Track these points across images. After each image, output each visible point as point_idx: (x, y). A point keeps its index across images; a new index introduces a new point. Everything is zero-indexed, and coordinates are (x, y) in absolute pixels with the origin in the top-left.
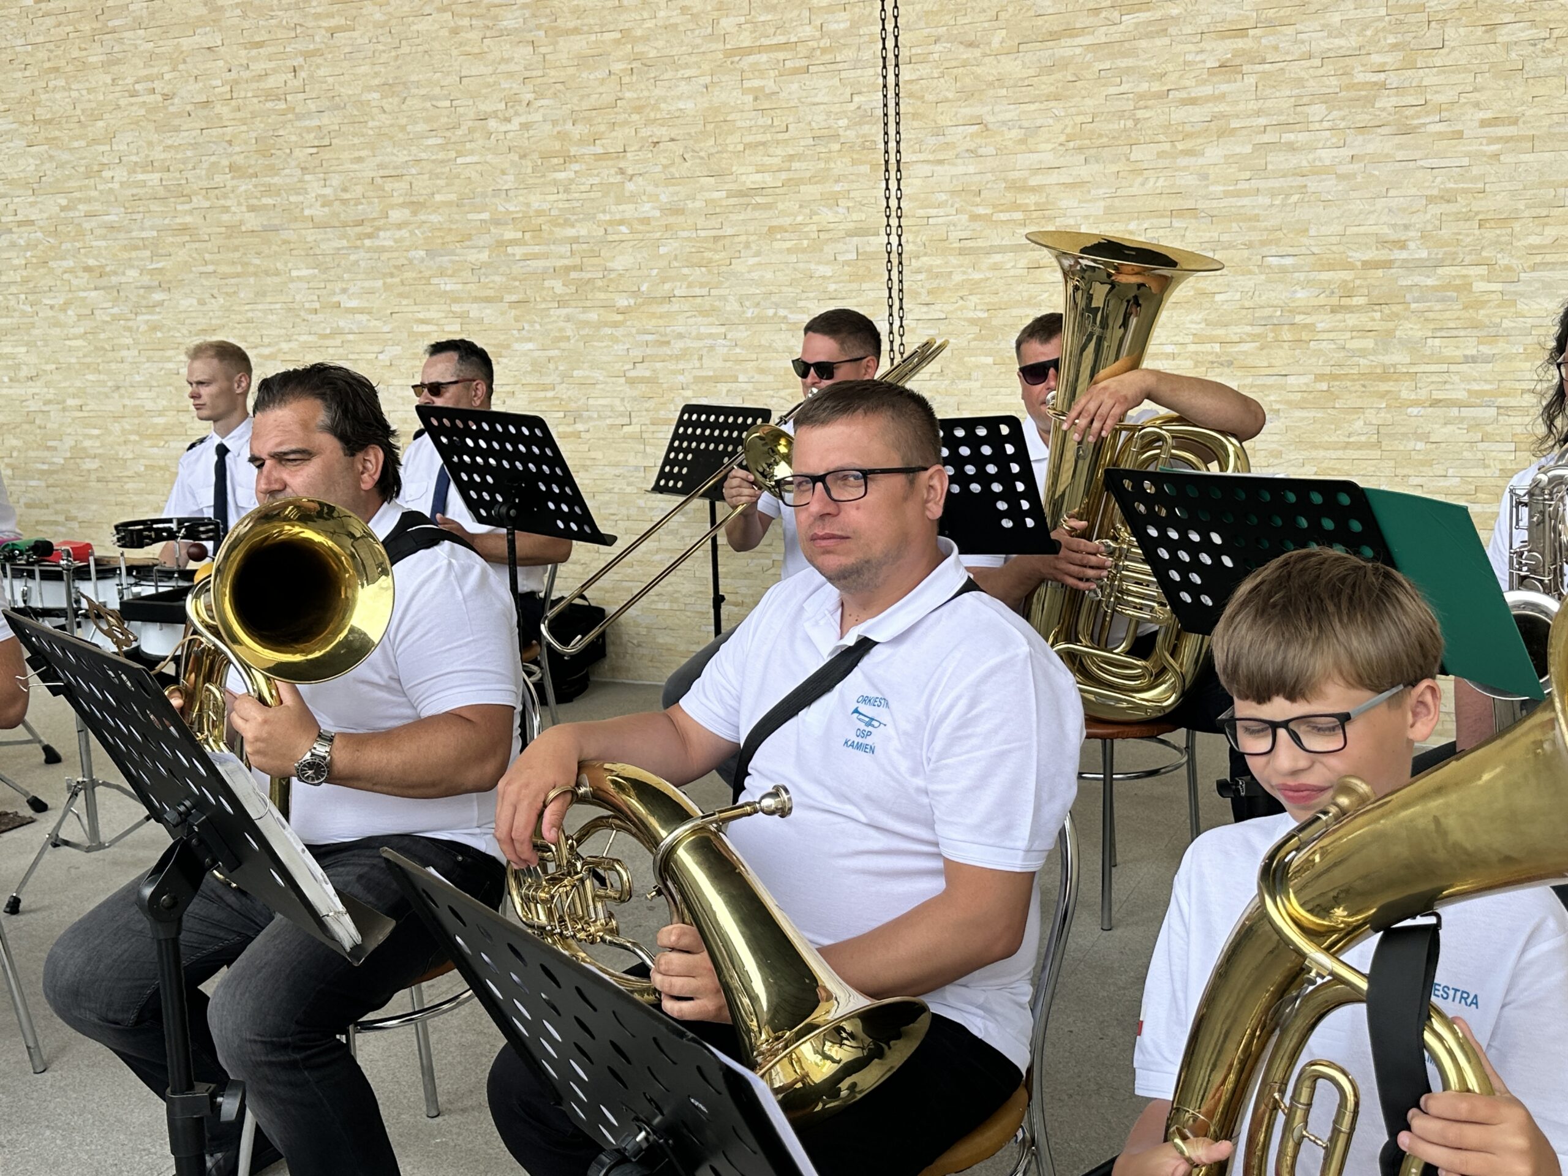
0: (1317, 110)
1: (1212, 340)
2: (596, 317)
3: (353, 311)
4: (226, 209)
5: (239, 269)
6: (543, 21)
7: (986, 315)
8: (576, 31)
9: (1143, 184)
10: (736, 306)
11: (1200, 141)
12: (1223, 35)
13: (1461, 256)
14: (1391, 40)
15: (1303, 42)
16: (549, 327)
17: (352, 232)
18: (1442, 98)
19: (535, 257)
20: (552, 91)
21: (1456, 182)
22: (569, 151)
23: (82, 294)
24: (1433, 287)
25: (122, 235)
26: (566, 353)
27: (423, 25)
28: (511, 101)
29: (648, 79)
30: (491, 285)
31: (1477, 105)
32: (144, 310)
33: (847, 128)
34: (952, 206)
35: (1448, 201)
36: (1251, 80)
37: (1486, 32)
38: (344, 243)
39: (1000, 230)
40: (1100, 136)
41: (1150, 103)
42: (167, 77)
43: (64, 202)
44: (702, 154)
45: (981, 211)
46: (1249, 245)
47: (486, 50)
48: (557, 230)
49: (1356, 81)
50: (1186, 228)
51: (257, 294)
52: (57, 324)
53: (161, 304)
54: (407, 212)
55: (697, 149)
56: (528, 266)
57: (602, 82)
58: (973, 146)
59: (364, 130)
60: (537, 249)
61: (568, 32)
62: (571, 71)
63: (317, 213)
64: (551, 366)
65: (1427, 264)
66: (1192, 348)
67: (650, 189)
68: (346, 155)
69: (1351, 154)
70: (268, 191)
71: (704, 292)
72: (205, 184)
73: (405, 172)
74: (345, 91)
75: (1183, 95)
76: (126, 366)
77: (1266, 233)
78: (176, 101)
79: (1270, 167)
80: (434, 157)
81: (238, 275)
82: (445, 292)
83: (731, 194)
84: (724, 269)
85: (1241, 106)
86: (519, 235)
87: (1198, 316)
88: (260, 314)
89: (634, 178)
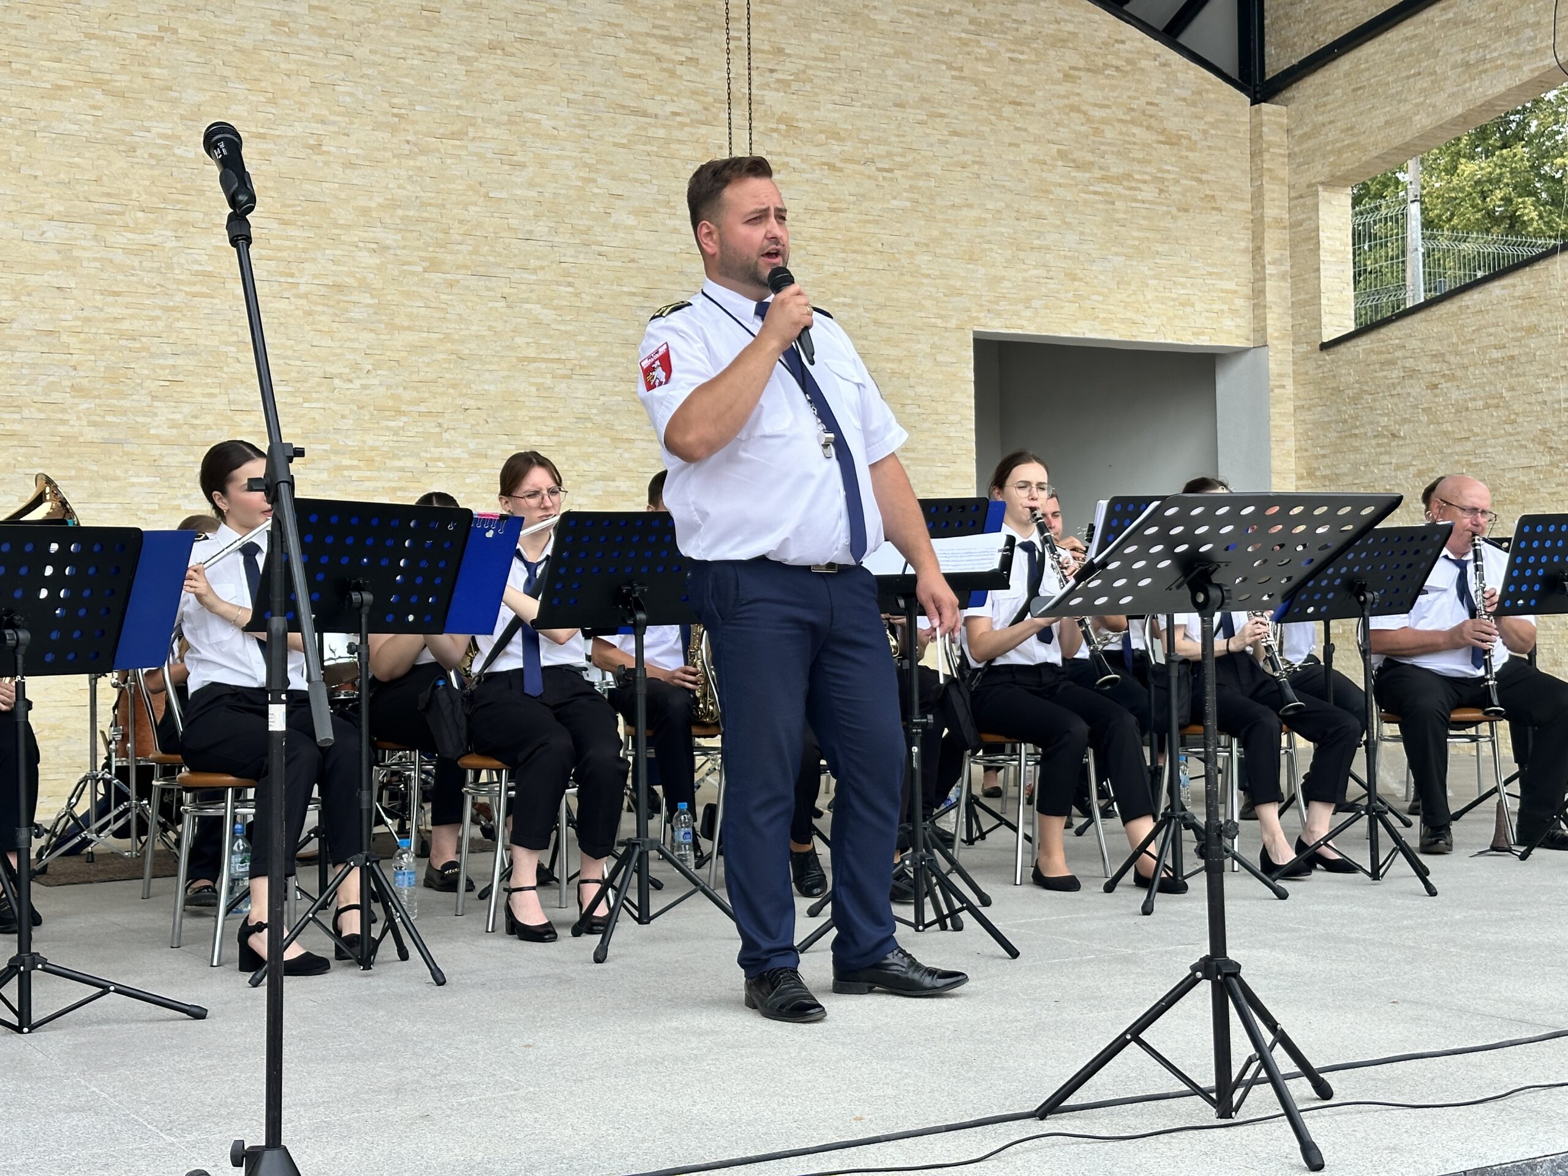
44: (500, 420)
55: (496, 417)
61: (403, 328)
62: (405, 354)
63: (165, 433)
67: (461, 439)
72: (40, 398)
74: (202, 342)
86: (355, 463)
89: (449, 431)
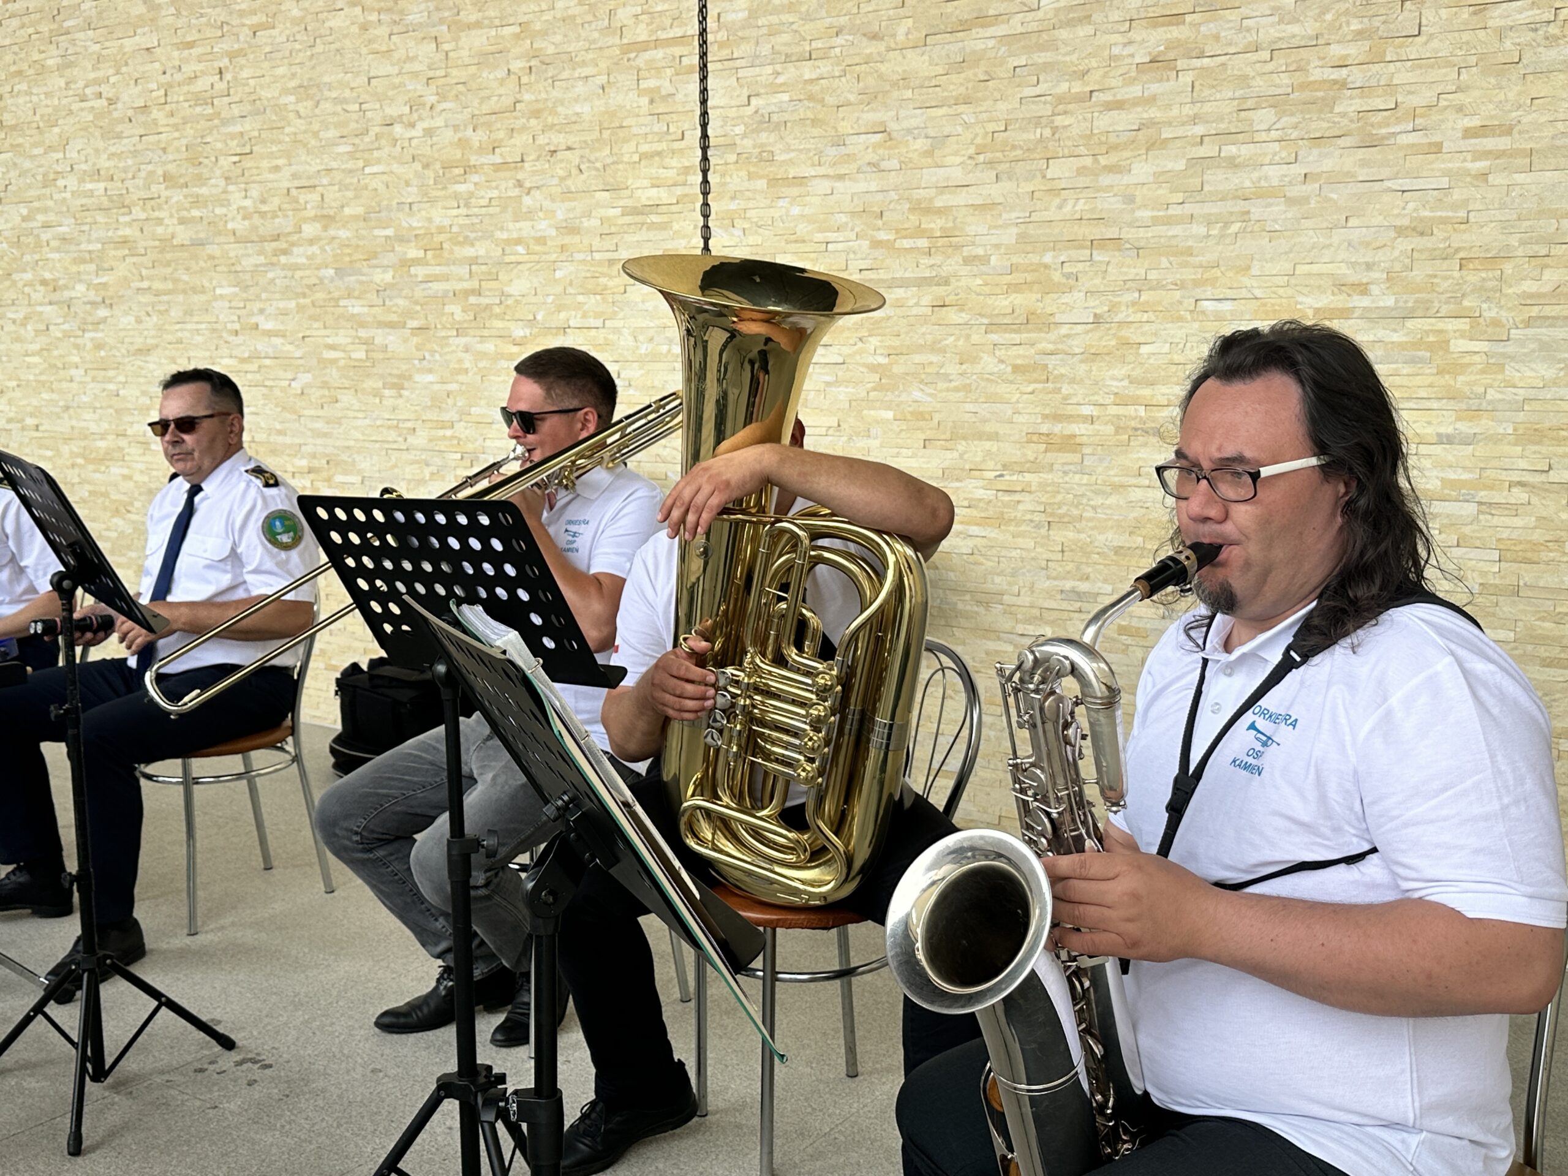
0: (1264, 117)
1: (1135, 401)
2: (493, 348)
3: (269, 334)
4: (160, 221)
5: (170, 286)
6: (446, 14)
7: (885, 361)
8: (478, 25)
9: (1060, 207)
10: (630, 342)
11: (1127, 154)
12: (1155, 22)
13: (1436, 304)
14: (1355, 25)
15: (1248, 30)
16: (448, 357)
17: (270, 247)
18: (1415, 101)
19: (436, 278)
20: (454, 92)
21: (1432, 210)
22: (469, 160)
23: (39, 309)
24: (1400, 344)
25: (73, 248)
26: (464, 388)
27: (336, 21)
28: (415, 104)
29: (546, 80)
30: (394, 309)
31: (1460, 109)
32: (90, 327)
33: (744, 136)
34: (852, 230)
35: (1422, 234)
36: (1186, 78)
37: (1475, 13)
38: (262, 259)
39: (902, 260)
40: (1014, 147)
41: (1071, 107)
42: (112, 80)
43: (25, 212)
44: (598, 165)
45: (883, 236)
46: (1181, 285)
47: (393, 47)
48: (456, 249)
49: (1312, 79)
50: (1109, 262)
51: (186, 313)
52: (18, 339)
53: (104, 320)
54: (318, 226)
55: (592, 159)
56: (430, 288)
57: (502, 82)
58: (874, 158)
59: (281, 137)
60: (438, 270)
61: (469, 27)
62: (472, 70)
63: (240, 227)
64: (450, 401)
65: (1393, 313)
66: (1114, 410)
67: (547, 204)
68: (265, 164)
69: (1303, 172)
70: (198, 201)
71: (599, 323)
72: (144, 194)
73: (317, 183)
74: (265, 94)
75: (1107, 97)
76: (74, 385)
77: (1200, 270)
78: (119, 105)
79: (1206, 188)
80: (343, 167)
81: (169, 292)
82: (353, 315)
83: (627, 212)
84: (618, 297)
85: (1175, 112)
86: (421, 254)
87: (1120, 371)
88: (187, 334)
89: (533, 192)
